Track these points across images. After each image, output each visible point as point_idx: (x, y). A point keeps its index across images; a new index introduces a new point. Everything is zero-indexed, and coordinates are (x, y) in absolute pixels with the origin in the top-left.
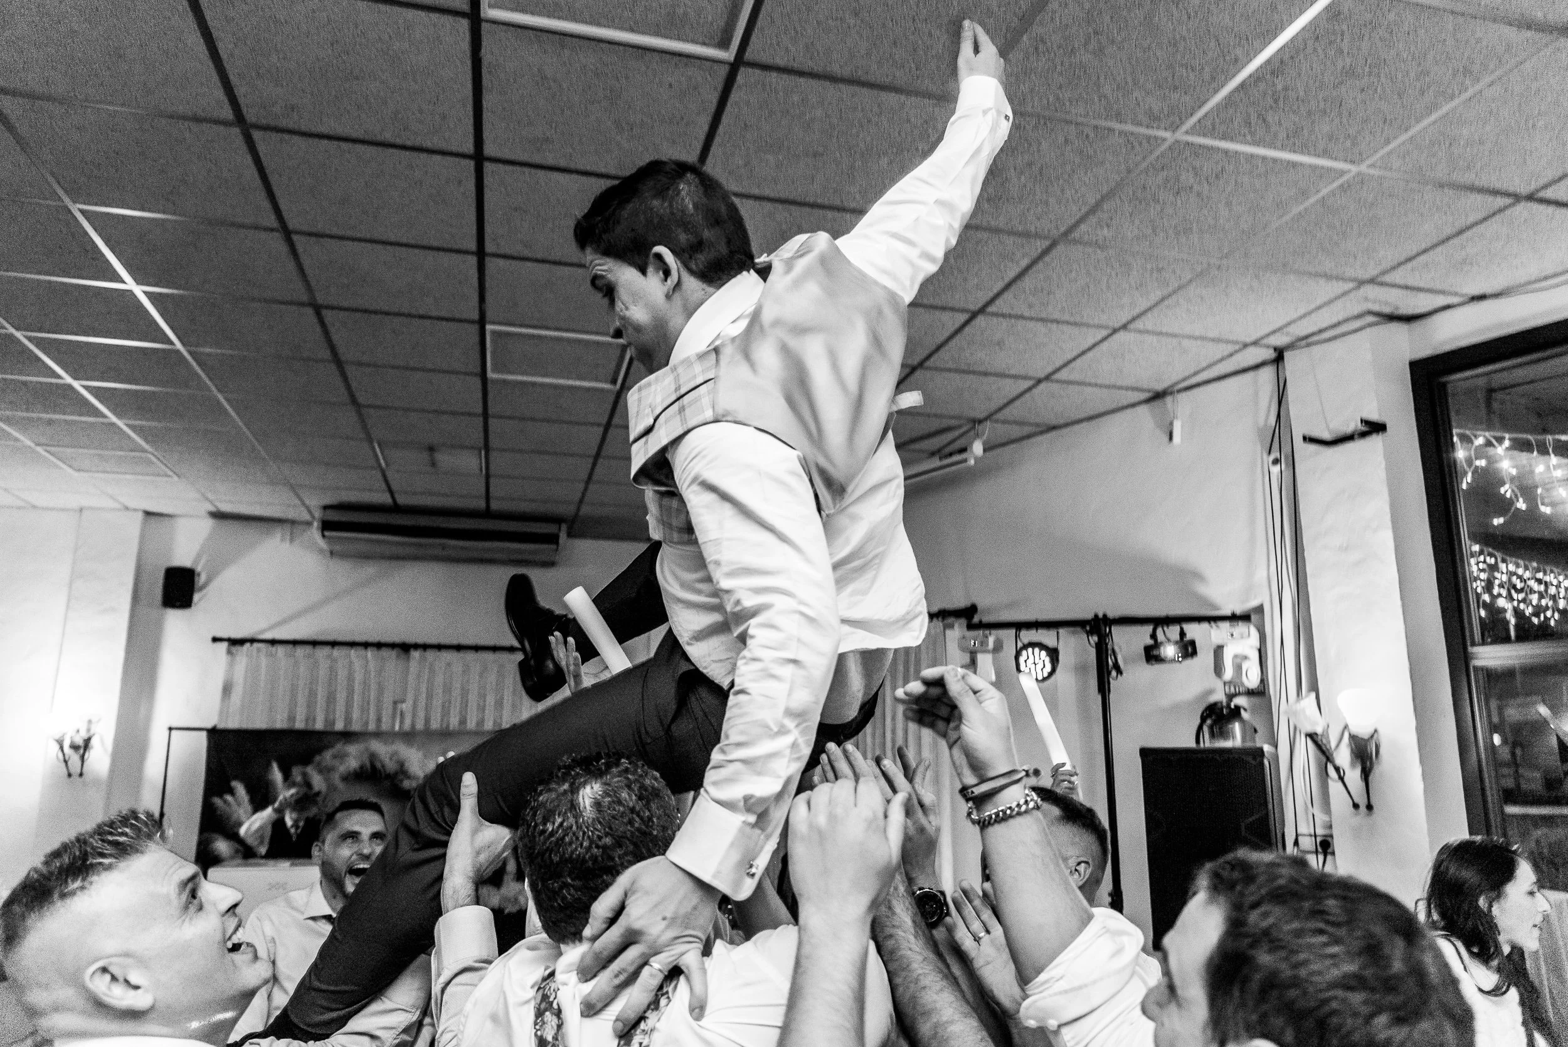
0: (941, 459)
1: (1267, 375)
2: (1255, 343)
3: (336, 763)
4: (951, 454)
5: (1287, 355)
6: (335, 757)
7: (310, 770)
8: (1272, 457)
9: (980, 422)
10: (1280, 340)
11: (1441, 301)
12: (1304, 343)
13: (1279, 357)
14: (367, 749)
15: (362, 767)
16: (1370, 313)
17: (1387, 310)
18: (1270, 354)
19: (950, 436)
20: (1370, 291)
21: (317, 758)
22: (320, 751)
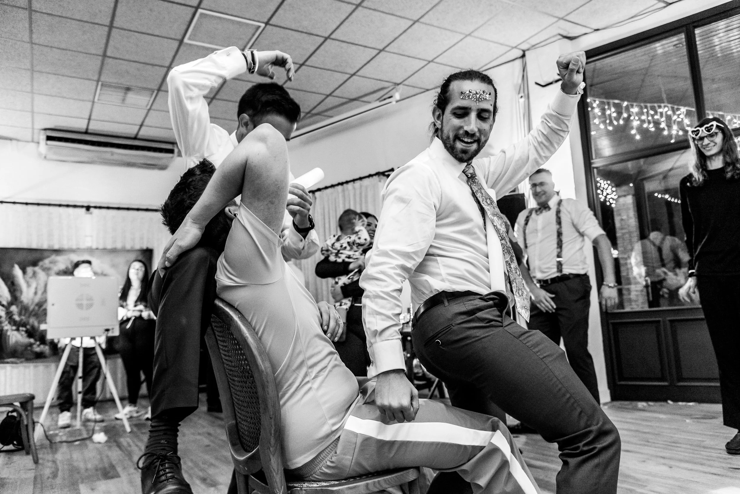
0: (380, 101)
1: (518, 63)
2: (516, 47)
3: (51, 266)
4: (385, 99)
5: (527, 53)
6: (51, 262)
7: (37, 269)
8: (520, 95)
9: (398, 84)
10: (524, 47)
11: (585, 30)
12: (534, 48)
13: (523, 56)
14: (69, 259)
15: (67, 268)
16: (560, 35)
17: (565, 34)
18: (520, 53)
19: (386, 91)
20: (562, 23)
21: (41, 263)
22: (41, 259)
